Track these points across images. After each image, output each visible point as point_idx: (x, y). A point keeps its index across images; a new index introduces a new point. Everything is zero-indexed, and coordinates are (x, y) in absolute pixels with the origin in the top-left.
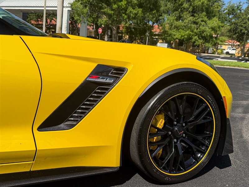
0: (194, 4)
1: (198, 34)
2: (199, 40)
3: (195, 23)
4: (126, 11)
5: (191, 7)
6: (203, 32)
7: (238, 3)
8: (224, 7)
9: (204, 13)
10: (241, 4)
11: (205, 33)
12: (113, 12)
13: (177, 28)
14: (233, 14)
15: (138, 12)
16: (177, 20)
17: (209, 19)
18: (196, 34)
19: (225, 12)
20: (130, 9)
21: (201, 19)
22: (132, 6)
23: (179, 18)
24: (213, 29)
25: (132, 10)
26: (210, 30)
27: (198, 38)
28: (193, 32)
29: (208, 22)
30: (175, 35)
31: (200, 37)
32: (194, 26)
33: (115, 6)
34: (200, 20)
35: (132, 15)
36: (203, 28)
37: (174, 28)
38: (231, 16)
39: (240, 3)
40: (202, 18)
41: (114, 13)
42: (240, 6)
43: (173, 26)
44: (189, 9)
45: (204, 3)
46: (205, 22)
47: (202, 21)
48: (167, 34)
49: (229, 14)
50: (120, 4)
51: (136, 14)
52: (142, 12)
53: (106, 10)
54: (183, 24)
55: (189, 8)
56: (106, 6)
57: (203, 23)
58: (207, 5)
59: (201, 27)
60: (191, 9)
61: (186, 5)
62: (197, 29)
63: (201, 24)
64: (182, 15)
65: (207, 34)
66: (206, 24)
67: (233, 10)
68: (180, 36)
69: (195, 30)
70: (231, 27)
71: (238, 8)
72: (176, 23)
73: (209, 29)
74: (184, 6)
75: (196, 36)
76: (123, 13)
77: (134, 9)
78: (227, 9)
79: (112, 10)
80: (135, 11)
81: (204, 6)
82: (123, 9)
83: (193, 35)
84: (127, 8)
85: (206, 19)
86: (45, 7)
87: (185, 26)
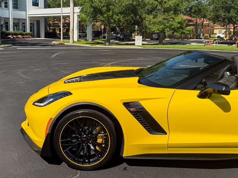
0: (164, 6)
1: (169, 27)
3: (166, 19)
4: (113, 17)
5: (163, 9)
6: (172, 25)
9: (172, 12)
11: (173, 26)
12: (104, 19)
13: (154, 23)
15: (120, 17)
16: (154, 18)
17: (176, 16)
18: (167, 27)
20: (115, 16)
21: (170, 17)
22: (116, 14)
24: (179, 23)
25: (116, 17)
26: (176, 24)
27: (169, 30)
30: (152, 29)
31: (171, 29)
32: (165, 21)
33: (105, 15)
35: (116, 19)
36: (172, 23)
37: (152, 24)
40: (171, 15)
45: (171, 5)
46: (173, 18)
47: (171, 18)
50: (108, 13)
53: (100, 18)
54: (158, 20)
55: (162, 9)
56: (100, 16)
57: (171, 19)
58: (174, 6)
59: (170, 22)
60: (163, 10)
61: (159, 7)
64: (157, 15)
65: (175, 27)
66: (174, 19)
68: (156, 29)
69: (167, 25)
72: (153, 20)
74: (158, 8)
76: (111, 19)
77: (117, 16)
79: (104, 17)
80: (118, 17)
81: (171, 7)
82: (111, 16)
83: (165, 28)
84: (113, 15)
85: (173, 16)
86: (62, 14)
87: (160, 22)
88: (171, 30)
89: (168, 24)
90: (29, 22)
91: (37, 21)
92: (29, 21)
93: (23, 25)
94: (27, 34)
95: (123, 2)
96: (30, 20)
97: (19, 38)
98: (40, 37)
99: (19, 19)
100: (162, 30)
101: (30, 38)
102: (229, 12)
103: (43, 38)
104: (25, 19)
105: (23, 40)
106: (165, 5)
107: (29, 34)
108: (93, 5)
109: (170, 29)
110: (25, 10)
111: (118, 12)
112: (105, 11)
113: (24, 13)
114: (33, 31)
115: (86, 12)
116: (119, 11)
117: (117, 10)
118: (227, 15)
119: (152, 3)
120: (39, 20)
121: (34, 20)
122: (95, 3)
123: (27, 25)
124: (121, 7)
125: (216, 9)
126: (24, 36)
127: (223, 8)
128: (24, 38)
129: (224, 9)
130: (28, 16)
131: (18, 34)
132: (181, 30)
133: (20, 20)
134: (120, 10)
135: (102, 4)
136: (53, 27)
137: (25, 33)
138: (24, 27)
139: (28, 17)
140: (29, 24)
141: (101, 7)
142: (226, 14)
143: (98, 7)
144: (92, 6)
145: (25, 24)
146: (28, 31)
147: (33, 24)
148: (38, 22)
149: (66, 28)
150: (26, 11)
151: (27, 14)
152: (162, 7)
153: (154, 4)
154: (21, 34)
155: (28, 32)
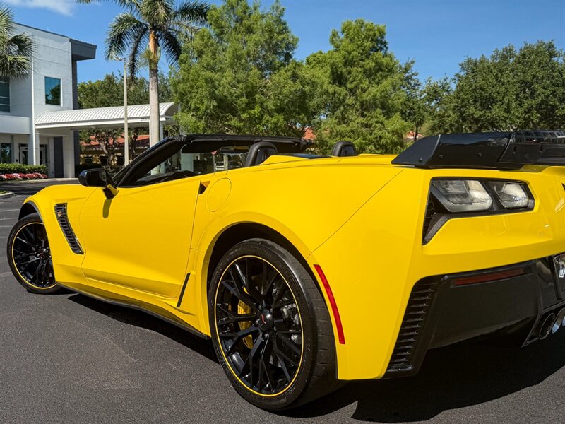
0: (361, 97)
1: (374, 141)
2: (376, 151)
3: (367, 126)
4: (261, 120)
5: (358, 103)
6: (381, 137)
7: (443, 81)
8: (421, 88)
9: (379, 110)
10: (448, 81)
11: (383, 140)
12: (242, 124)
13: (340, 134)
14: (436, 100)
15: (278, 120)
16: (339, 124)
17: (387, 119)
18: (371, 142)
19: (422, 97)
20: (267, 117)
21: (375, 119)
22: (268, 113)
23: (343, 120)
24: (394, 132)
25: (270, 119)
26: (390, 135)
27: (374, 148)
28: (364, 139)
29: (386, 122)
32: (364, 130)
33: (245, 116)
34: (373, 121)
36: (380, 133)
37: (337, 136)
38: (433, 104)
39: (445, 80)
40: (377, 117)
41: (244, 126)
42: (447, 84)
43: (335, 133)
44: (356, 106)
45: (376, 95)
46: (382, 123)
47: (377, 122)
48: (327, 146)
49: (430, 100)
50: (252, 112)
51: (276, 124)
52: (284, 119)
53: (232, 122)
54: (349, 128)
55: (355, 104)
56: (232, 117)
57: (379, 125)
58: (381, 97)
59: (376, 132)
60: (358, 105)
61: (351, 100)
62: (371, 134)
63: (376, 127)
64: (346, 116)
65: (387, 141)
66: (384, 125)
67: (436, 92)
69: (369, 137)
70: (435, 121)
71: (443, 88)
72: (338, 127)
73: (389, 133)
74: (347, 101)
75: (370, 144)
77: (272, 117)
78: (425, 92)
79: (241, 120)
80: (274, 120)
81: (377, 99)
82: (257, 118)
83: (366, 144)
84: (262, 116)
85: (382, 118)
86: (126, 119)
87: (352, 131)
88: (377, 149)
89: (372, 136)
90: (38, 142)
91: (55, 138)
92: (38, 138)
93: (23, 149)
94: (32, 171)
95: (284, 86)
96: (40, 137)
97: (15, 179)
98: (63, 177)
99: (12, 136)
100: (361, 148)
101: (40, 179)
102: (490, 109)
103: (70, 179)
104: (29, 135)
105: (25, 183)
106: (364, 95)
107: (39, 168)
108: (217, 92)
109: (375, 146)
110: (28, 114)
111: (274, 108)
112: (244, 106)
113: (25, 120)
114: (46, 162)
115: (197, 109)
116: (277, 106)
117: (270, 104)
118: (487, 114)
119: (335, 93)
120: (61, 138)
121: (48, 138)
122: (221, 88)
123: (33, 149)
124: (281, 97)
125: (464, 104)
126: (27, 175)
127: (475, 101)
128: (25, 179)
129: (478, 104)
130: (34, 127)
131: (11, 171)
132: (399, 147)
133: (15, 138)
134: (278, 104)
135: (239, 91)
136: (85, 155)
137: (29, 166)
138: (25, 153)
139: (36, 129)
140: (38, 147)
141: (236, 97)
142: (485, 112)
143: (229, 98)
144: (213, 96)
145: (29, 147)
146: (35, 161)
147: (46, 146)
148: (58, 142)
149: (118, 157)
150: (30, 116)
151: (34, 122)
152: (356, 99)
153: (340, 94)
154: (18, 171)
155: (35, 164)
